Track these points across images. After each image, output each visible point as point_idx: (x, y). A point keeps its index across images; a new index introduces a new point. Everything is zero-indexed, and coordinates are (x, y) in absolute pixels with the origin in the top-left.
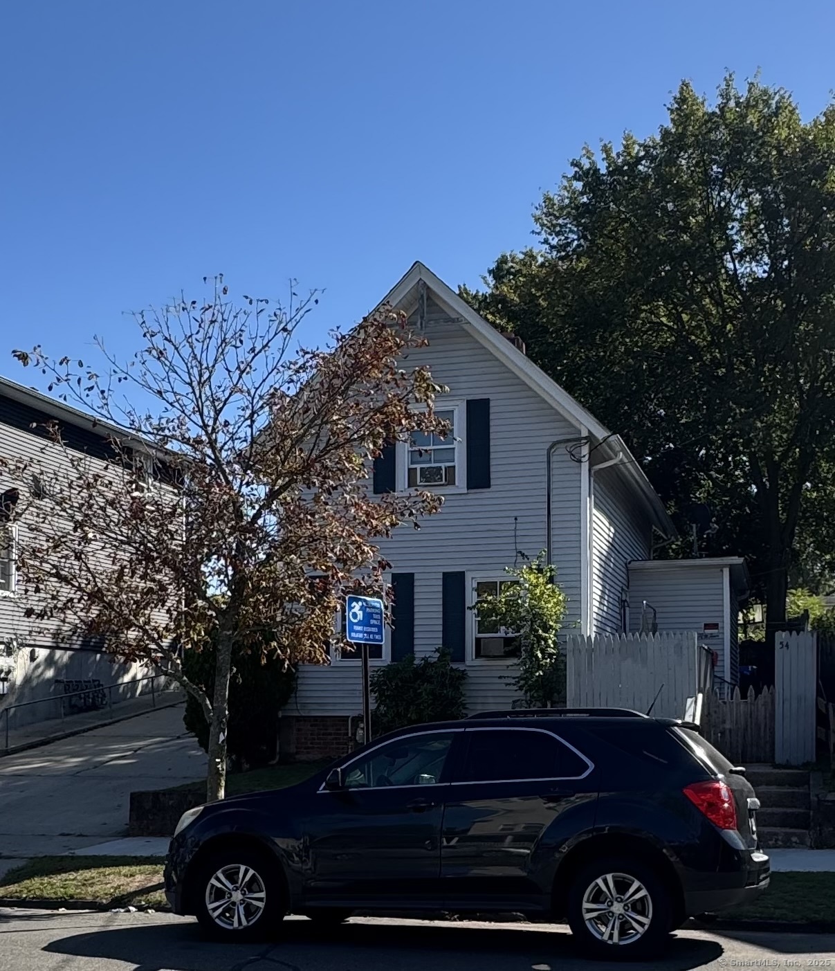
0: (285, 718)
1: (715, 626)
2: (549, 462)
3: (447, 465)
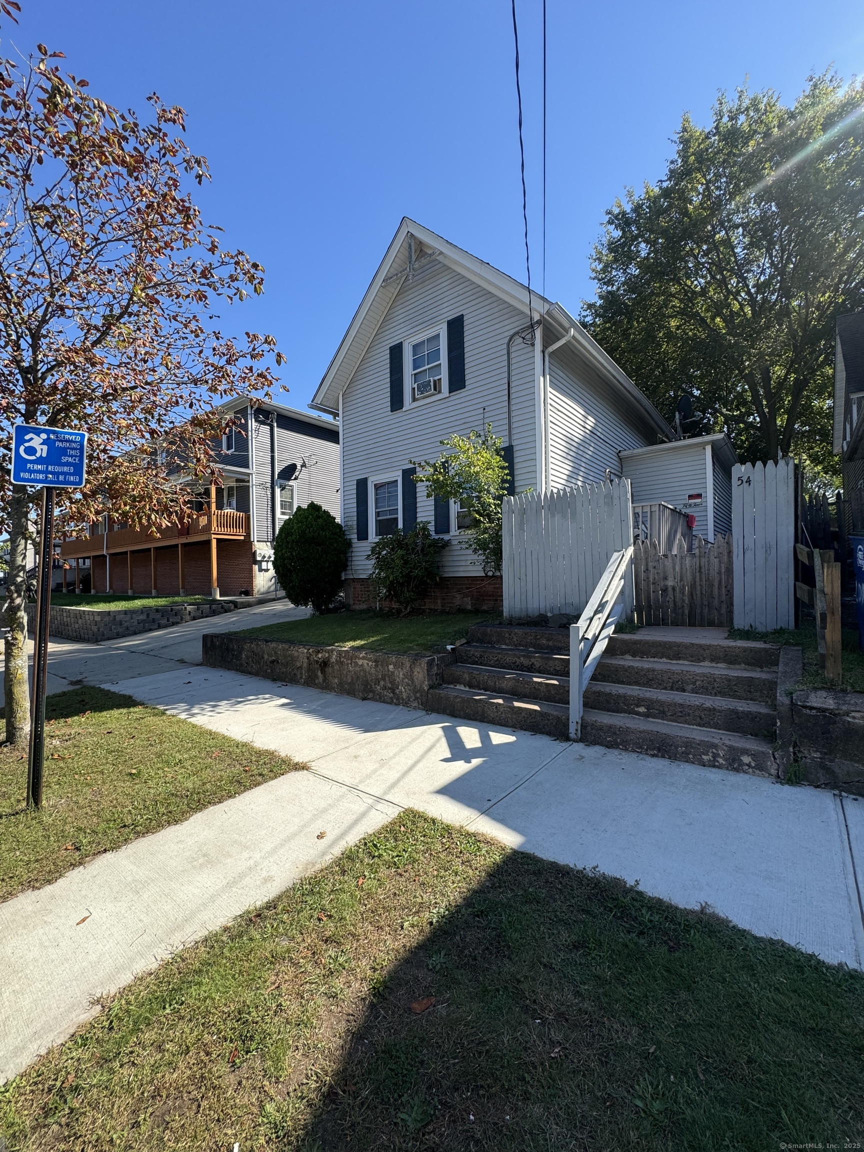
0: (346, 579)
1: (699, 496)
2: (508, 353)
3: (436, 378)
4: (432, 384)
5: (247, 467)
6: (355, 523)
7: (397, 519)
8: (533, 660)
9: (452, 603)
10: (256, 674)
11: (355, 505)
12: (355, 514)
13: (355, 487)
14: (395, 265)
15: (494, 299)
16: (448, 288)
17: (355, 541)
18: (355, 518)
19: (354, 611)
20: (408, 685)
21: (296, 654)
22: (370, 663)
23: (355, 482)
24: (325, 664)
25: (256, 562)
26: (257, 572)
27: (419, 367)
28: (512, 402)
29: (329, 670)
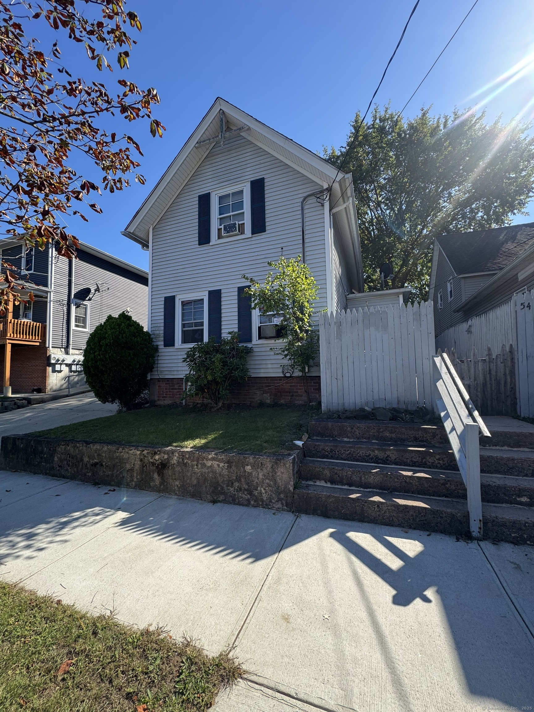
0: (151, 379)
2: (302, 209)
3: (240, 223)
4: (237, 226)
5: (46, 286)
6: (162, 332)
7: (202, 330)
8: (388, 453)
9: (253, 398)
10: (73, 478)
11: (163, 317)
12: (163, 325)
13: (163, 303)
14: (207, 133)
15: (290, 170)
16: (251, 157)
17: (162, 347)
18: (163, 328)
19: (160, 406)
20: (269, 486)
21: (126, 456)
22: (222, 465)
23: (163, 299)
24: (163, 466)
25: (49, 364)
26: (51, 373)
27: (223, 214)
28: (306, 245)
29: (168, 472)
